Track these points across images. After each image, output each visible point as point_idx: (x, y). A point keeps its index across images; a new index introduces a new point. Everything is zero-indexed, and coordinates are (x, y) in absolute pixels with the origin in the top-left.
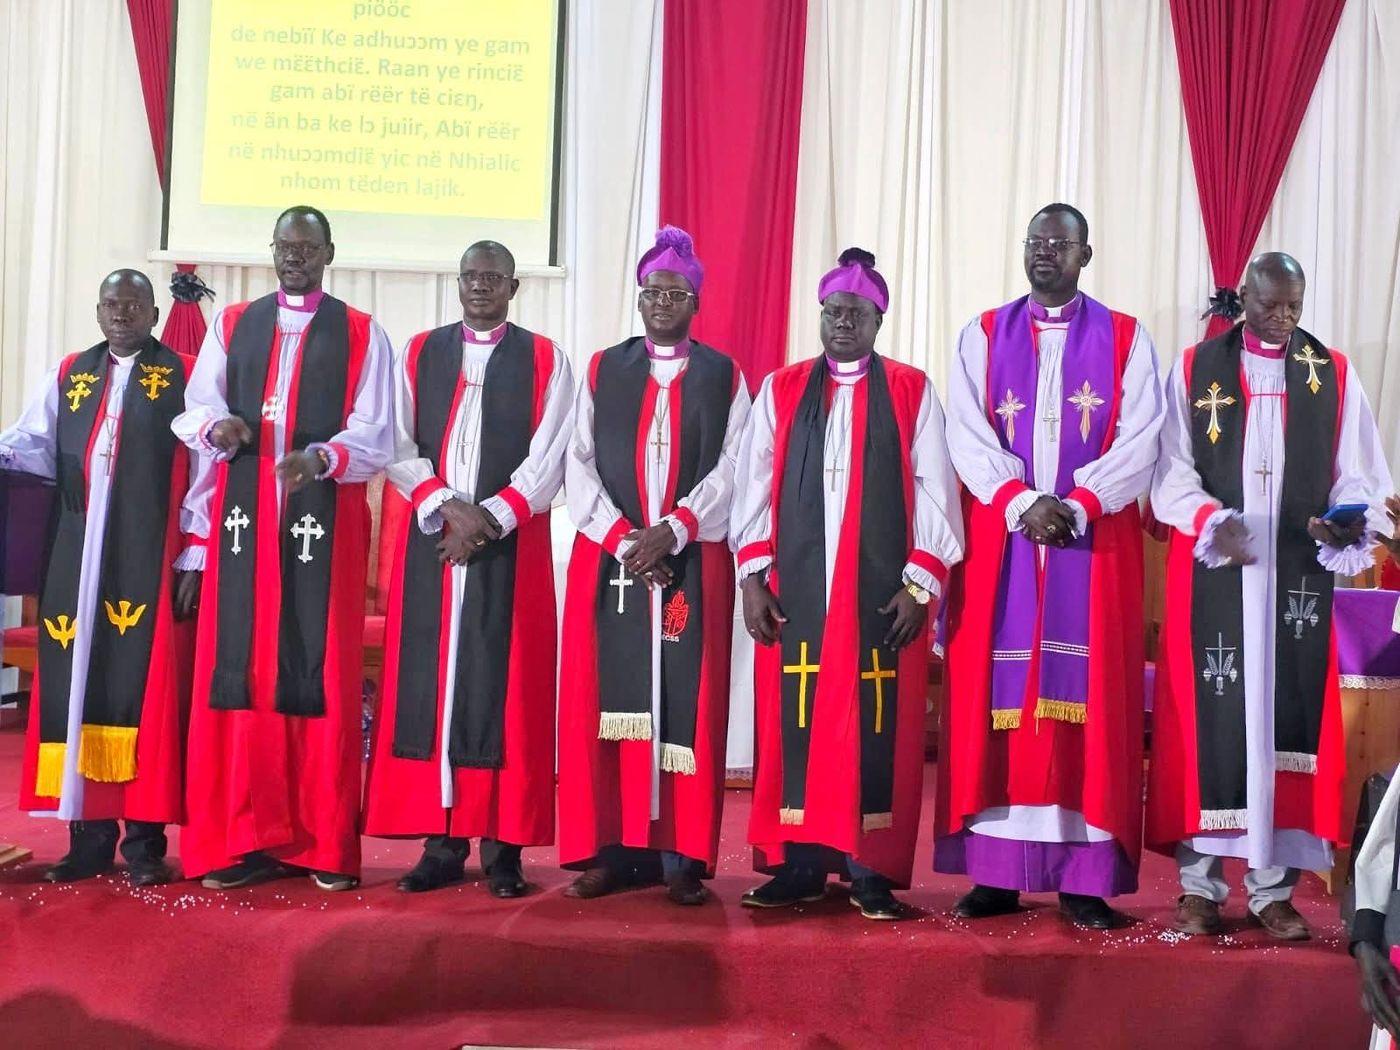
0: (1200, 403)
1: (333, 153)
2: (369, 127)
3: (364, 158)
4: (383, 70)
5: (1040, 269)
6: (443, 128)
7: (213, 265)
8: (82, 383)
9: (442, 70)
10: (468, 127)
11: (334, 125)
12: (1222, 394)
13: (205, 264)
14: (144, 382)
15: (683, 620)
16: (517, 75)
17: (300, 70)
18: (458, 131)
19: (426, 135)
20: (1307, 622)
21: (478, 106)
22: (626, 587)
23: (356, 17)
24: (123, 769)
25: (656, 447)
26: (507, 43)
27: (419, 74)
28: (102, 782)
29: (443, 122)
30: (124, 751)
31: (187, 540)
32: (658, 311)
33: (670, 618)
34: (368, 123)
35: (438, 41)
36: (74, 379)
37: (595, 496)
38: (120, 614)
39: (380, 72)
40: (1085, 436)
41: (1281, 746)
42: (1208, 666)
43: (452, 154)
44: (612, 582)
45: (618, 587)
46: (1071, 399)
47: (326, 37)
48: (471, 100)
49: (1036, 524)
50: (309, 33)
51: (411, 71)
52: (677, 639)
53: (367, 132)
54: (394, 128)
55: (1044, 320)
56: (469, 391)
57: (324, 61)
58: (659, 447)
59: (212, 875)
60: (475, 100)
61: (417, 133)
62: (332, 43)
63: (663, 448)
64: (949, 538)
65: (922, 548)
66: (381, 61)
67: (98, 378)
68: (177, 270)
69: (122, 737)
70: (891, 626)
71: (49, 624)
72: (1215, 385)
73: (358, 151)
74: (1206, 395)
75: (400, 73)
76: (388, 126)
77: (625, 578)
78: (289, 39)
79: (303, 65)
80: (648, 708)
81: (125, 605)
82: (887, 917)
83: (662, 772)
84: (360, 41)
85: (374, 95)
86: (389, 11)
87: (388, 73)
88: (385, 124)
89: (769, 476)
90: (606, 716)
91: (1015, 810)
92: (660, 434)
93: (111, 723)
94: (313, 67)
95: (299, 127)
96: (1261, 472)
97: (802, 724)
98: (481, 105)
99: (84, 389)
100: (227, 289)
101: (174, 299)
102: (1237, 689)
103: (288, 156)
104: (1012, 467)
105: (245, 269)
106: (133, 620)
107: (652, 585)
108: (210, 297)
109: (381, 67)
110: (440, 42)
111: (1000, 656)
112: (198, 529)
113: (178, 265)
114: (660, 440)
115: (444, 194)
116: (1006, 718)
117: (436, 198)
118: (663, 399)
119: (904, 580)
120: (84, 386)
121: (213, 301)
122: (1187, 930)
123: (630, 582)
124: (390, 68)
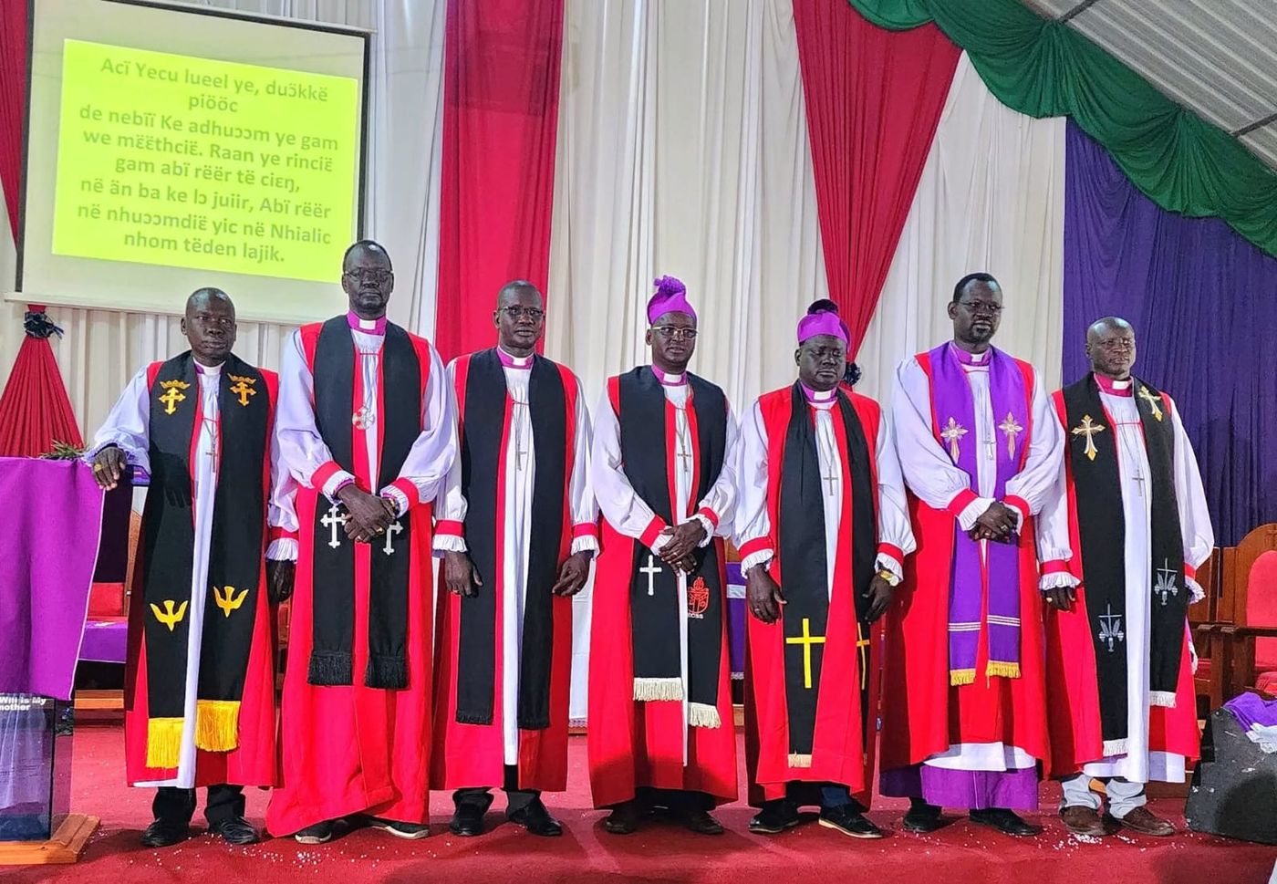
0: (1076, 431)
1: (171, 219)
2: (202, 199)
3: (198, 224)
4: (214, 154)
5: (979, 326)
6: (266, 204)
7: (60, 307)
8: (174, 389)
9: (265, 157)
10: (287, 205)
11: (172, 195)
12: (1094, 423)
13: (53, 306)
14: (234, 389)
15: (705, 600)
16: (327, 166)
17: (142, 148)
18: (278, 208)
19: (252, 208)
20: (1170, 593)
21: (295, 188)
22: (655, 574)
23: (190, 108)
24: (227, 739)
25: (682, 458)
26: (319, 140)
27: (245, 160)
28: (212, 752)
29: (266, 200)
30: (229, 722)
31: (276, 533)
32: (672, 346)
33: (694, 598)
34: (201, 195)
35: (262, 133)
36: (165, 385)
37: (631, 498)
38: (225, 599)
39: (212, 156)
40: (1012, 457)
41: (1154, 687)
42: (1102, 630)
43: (274, 226)
44: (642, 570)
45: (647, 574)
46: (1001, 427)
47: (165, 122)
48: (290, 183)
49: (991, 525)
50: (150, 117)
51: (239, 156)
52: (701, 616)
53: (200, 203)
54: (224, 202)
55: (968, 364)
56: (516, 409)
57: (163, 141)
58: (685, 460)
59: (305, 832)
60: (293, 184)
61: (244, 207)
62: (170, 128)
63: (687, 458)
64: (908, 534)
65: (889, 541)
66: (212, 145)
67: (189, 385)
68: (28, 311)
69: (227, 710)
70: (871, 606)
71: (155, 608)
72: (1087, 417)
73: (193, 218)
74: (1080, 424)
75: (229, 157)
76: (218, 199)
77: (654, 566)
78: (132, 121)
79: (144, 144)
80: (678, 674)
81: (230, 590)
82: (874, 836)
83: (689, 726)
84: (194, 128)
85: (207, 173)
86: (219, 105)
87: (219, 156)
88: (216, 198)
89: (765, 484)
90: (638, 681)
91: (965, 747)
92: (683, 447)
93: (218, 698)
94: (154, 145)
95: (141, 195)
96: (1136, 479)
97: (808, 684)
98: (298, 188)
99: (177, 394)
100: (72, 329)
101: (26, 334)
102: (1121, 646)
103: (131, 219)
104: (960, 480)
105: (89, 311)
106: (237, 604)
107: (679, 572)
108: (58, 334)
109: (212, 151)
110: (264, 135)
111: (955, 628)
112: (285, 523)
113: (29, 306)
114: (684, 452)
115: (266, 258)
116: (963, 676)
117: (260, 261)
118: (681, 419)
119: (876, 567)
120: (177, 391)
121: (61, 337)
122: (1090, 833)
123: (659, 570)
124: (221, 153)
